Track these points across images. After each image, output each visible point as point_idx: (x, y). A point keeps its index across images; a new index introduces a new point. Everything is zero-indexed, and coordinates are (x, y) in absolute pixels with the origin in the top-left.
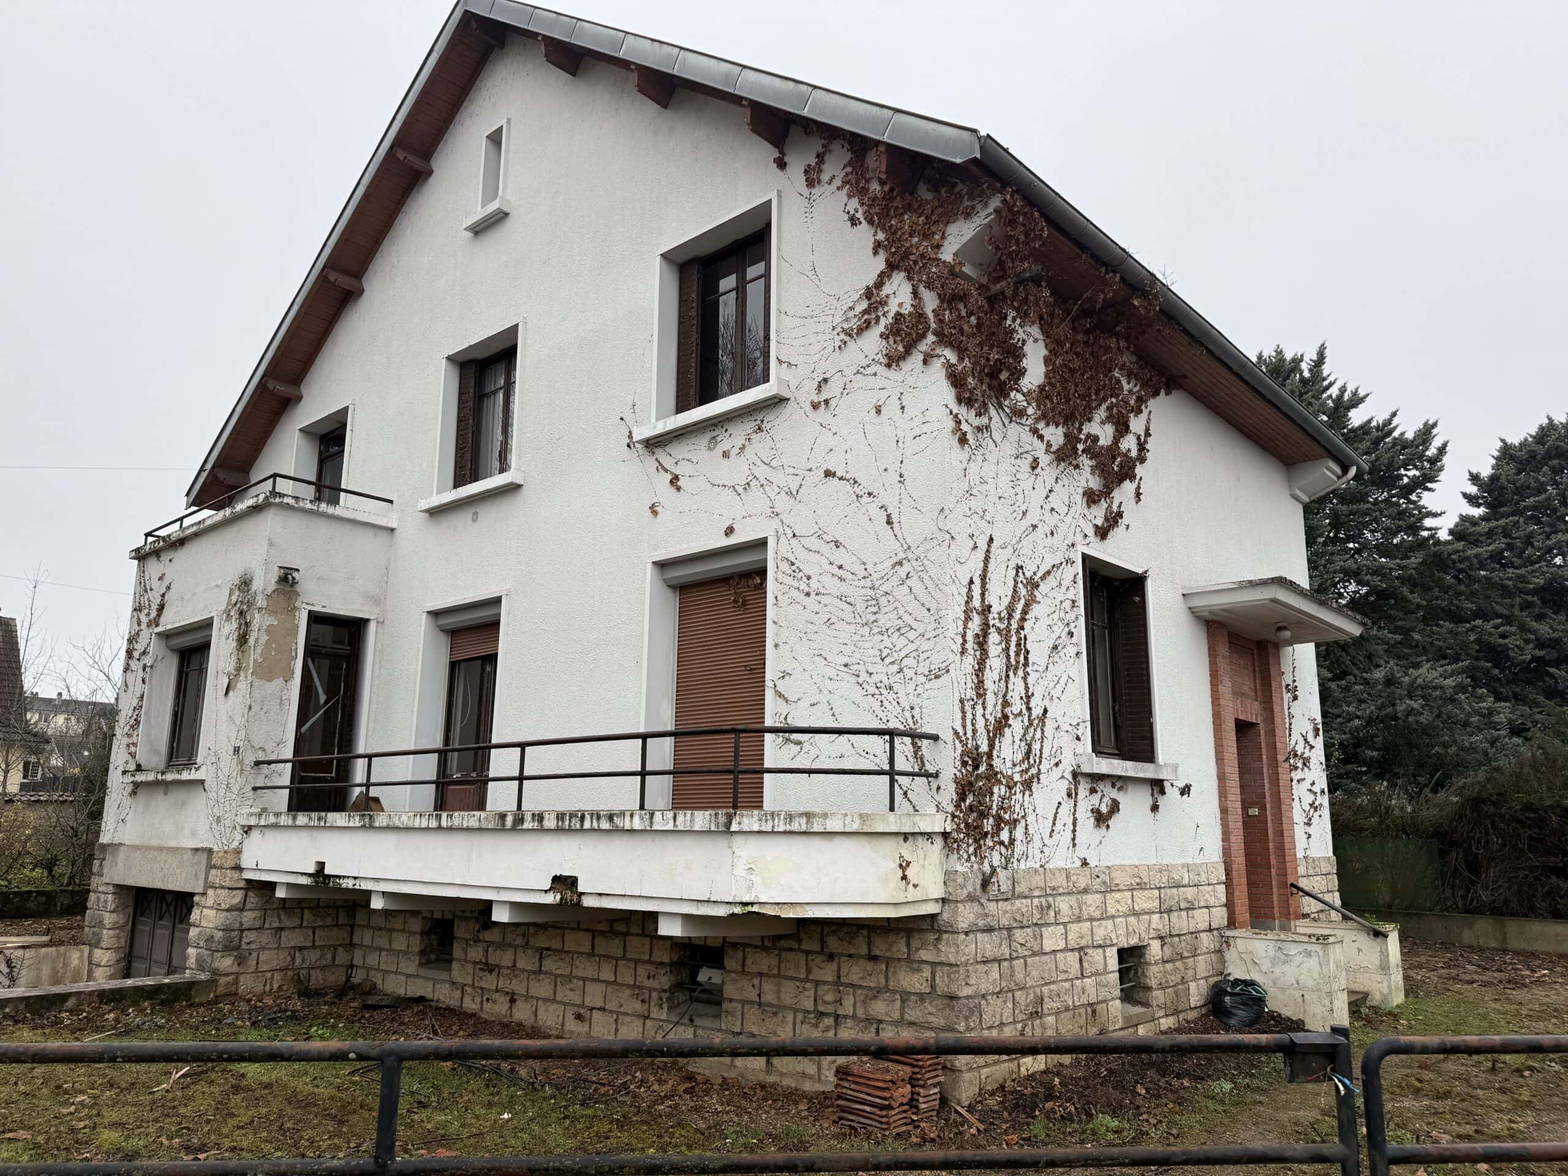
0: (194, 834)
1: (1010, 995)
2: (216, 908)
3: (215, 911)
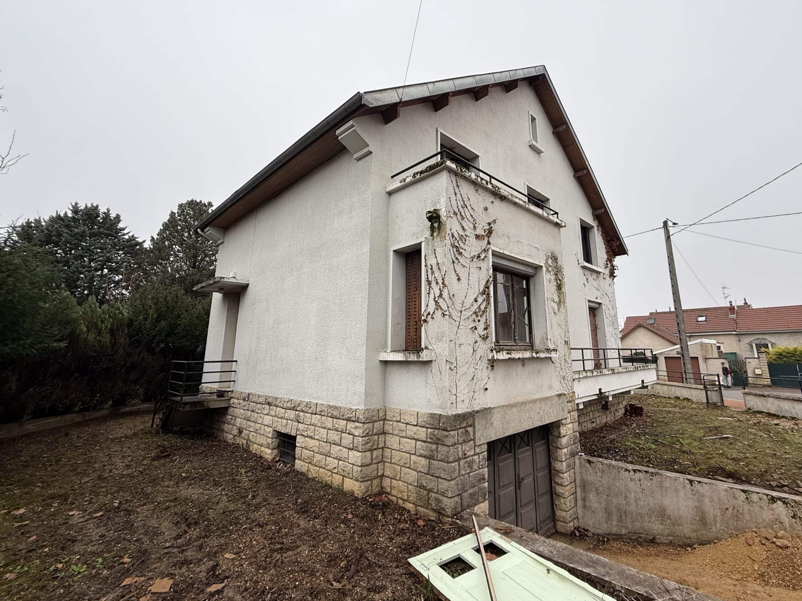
0: (550, 387)
2: (572, 423)
3: (572, 424)
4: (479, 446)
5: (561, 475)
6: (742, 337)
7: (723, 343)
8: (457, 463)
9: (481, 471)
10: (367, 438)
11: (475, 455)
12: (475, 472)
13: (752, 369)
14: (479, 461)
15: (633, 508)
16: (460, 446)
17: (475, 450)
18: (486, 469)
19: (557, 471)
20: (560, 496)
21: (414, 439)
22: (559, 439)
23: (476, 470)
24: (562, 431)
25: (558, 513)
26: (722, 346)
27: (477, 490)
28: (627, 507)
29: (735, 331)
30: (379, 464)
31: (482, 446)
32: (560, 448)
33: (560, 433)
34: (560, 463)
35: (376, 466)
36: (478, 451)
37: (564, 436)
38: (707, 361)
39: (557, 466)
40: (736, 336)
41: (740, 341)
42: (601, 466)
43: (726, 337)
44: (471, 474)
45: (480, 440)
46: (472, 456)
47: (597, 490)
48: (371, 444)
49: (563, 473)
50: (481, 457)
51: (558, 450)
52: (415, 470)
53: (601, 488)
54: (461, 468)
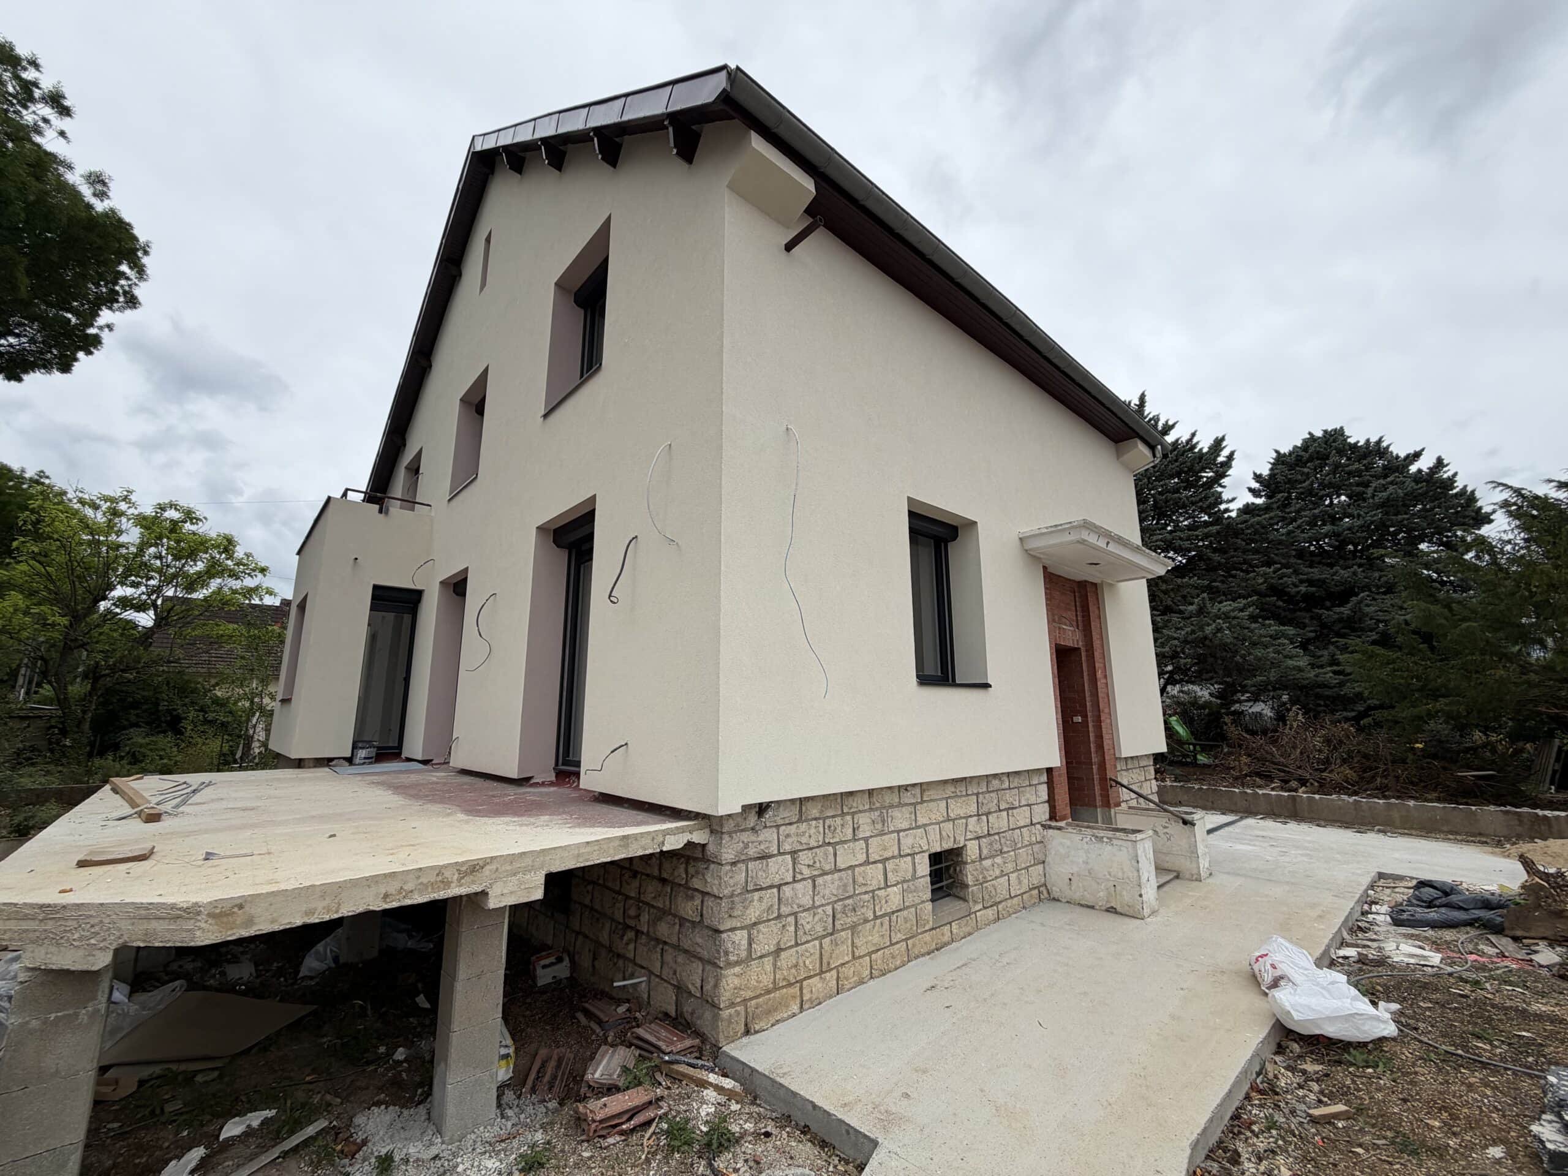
1: (791, 919)
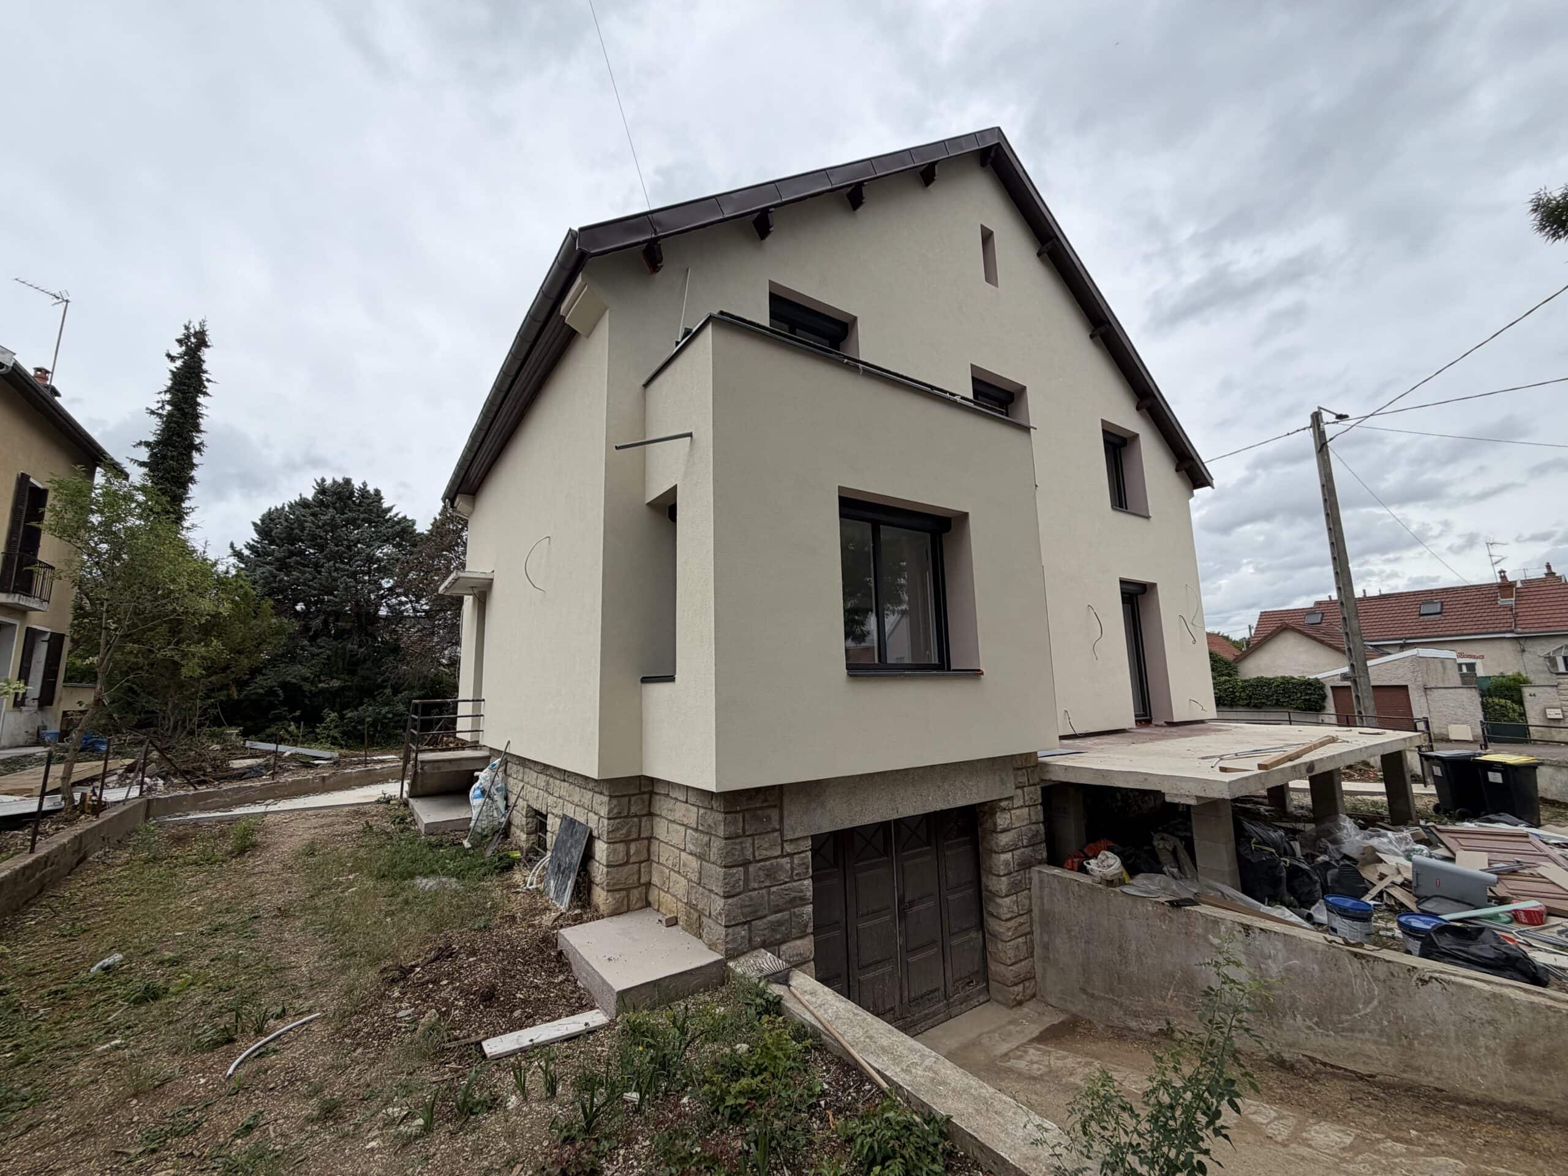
2: (1029, 806)
3: (1027, 809)
4: (791, 841)
5: (999, 900)
6: (1529, 643)
7: (1482, 657)
8: (741, 869)
9: (795, 884)
10: (619, 820)
11: (782, 856)
12: (783, 886)
13: (1538, 708)
14: (792, 869)
15: (1133, 968)
16: (750, 840)
17: (782, 848)
18: (808, 882)
19: (990, 892)
20: (995, 936)
21: (683, 825)
22: (994, 835)
23: (786, 883)
24: (999, 821)
25: (993, 967)
26: (1478, 662)
27: (787, 917)
28: (1123, 967)
29: (1512, 632)
30: (643, 865)
31: (801, 842)
32: (996, 852)
33: (995, 824)
34: (994, 878)
35: (636, 867)
36: (789, 848)
37: (1004, 831)
38: (1428, 692)
39: (990, 883)
40: (1515, 642)
41: (1523, 651)
42: (1077, 888)
43: (1489, 645)
44: (774, 889)
45: (794, 830)
46: (776, 857)
47: (1069, 931)
48: (624, 831)
49: (1003, 897)
50: (796, 861)
51: (994, 855)
52: (685, 877)
53: (1077, 928)
54: (751, 877)
